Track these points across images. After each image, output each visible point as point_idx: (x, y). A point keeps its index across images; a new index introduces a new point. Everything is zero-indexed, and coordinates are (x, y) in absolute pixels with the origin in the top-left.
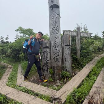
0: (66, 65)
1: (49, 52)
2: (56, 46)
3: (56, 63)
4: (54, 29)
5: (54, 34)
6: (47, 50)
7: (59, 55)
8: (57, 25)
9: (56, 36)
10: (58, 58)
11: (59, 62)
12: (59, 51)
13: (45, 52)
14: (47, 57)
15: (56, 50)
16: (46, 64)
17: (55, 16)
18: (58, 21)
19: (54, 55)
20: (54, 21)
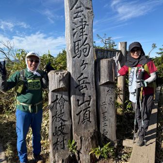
0: (106, 128)
1: (68, 99)
2: (84, 85)
3: (83, 126)
4: (78, 45)
5: (79, 57)
6: (62, 97)
7: (89, 107)
8: (87, 35)
9: (84, 61)
10: (87, 113)
11: (90, 122)
12: (90, 96)
13: (57, 102)
14: (61, 114)
15: (84, 94)
16: (60, 128)
17: (82, 11)
18: (88, 25)
19: (79, 106)
20: (79, 24)
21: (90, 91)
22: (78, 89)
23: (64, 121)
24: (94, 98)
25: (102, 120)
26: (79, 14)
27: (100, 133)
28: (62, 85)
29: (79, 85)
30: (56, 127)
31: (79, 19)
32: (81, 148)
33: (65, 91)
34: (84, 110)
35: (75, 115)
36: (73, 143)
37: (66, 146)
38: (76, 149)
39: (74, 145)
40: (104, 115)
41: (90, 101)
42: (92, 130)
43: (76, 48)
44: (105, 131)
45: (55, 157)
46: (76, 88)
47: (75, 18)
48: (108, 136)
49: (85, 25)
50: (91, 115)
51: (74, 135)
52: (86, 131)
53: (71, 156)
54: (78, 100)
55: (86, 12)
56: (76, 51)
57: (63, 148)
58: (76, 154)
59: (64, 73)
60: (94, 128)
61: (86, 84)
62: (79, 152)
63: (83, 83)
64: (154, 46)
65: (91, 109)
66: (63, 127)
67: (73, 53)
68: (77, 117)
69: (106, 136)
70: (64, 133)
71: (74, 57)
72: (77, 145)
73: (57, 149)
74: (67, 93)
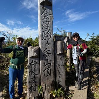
0: (59, 79)
1: (38, 62)
2: (48, 55)
3: (47, 78)
4: (45, 33)
5: (45, 40)
6: (35, 61)
7: (50, 67)
8: (49, 28)
9: (48, 42)
10: (49, 70)
11: (51, 75)
12: (51, 61)
13: (32, 63)
14: (34, 70)
15: (47, 60)
16: (34, 79)
17: (47, 16)
18: (50, 23)
19: (44, 66)
20: (45, 22)
21: (51, 58)
22: (44, 56)
23: (36, 75)
24: (53, 62)
25: (57, 74)
26: (46, 17)
27: (56, 82)
28: (35, 54)
29: (45, 55)
30: (31, 78)
31: (46, 20)
32: (45, 91)
33: (37, 58)
34: (47, 69)
35: (42, 71)
36: (41, 87)
37: (37, 89)
38: (42, 91)
39: (41, 89)
40: (59, 72)
41: (51, 63)
42: (51, 80)
43: (44, 35)
44: (59, 81)
45: (30, 96)
46: (43, 56)
47: (43, 19)
48: (61, 84)
49: (49, 23)
50: (51, 72)
51: (42, 83)
52: (48, 81)
53: (39, 95)
54: (44, 63)
55: (49, 16)
56: (44, 36)
57: (35, 91)
58: (42, 94)
59: (36, 48)
60: (53, 79)
61: (49, 54)
62: (44, 93)
63: (47, 54)
64: (88, 35)
65: (51, 68)
66: (35, 78)
67: (42, 37)
68: (44, 73)
69: (60, 84)
70: (35, 82)
71: (42, 40)
72: (43, 89)
73: (32, 91)
74: (38, 59)
